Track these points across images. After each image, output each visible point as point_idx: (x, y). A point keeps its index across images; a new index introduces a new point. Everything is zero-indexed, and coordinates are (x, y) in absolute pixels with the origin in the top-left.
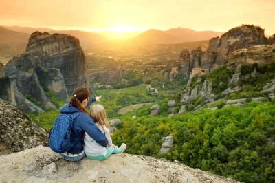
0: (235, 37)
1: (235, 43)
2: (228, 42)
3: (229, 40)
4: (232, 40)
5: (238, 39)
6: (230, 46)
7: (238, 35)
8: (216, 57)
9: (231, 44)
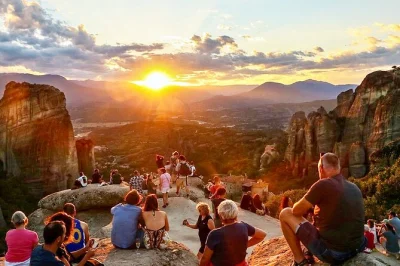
0: (378, 88)
1: (377, 100)
2: (365, 100)
3: (367, 95)
4: (373, 95)
5: (384, 93)
6: (369, 106)
7: (384, 85)
8: (342, 127)
9: (371, 102)
